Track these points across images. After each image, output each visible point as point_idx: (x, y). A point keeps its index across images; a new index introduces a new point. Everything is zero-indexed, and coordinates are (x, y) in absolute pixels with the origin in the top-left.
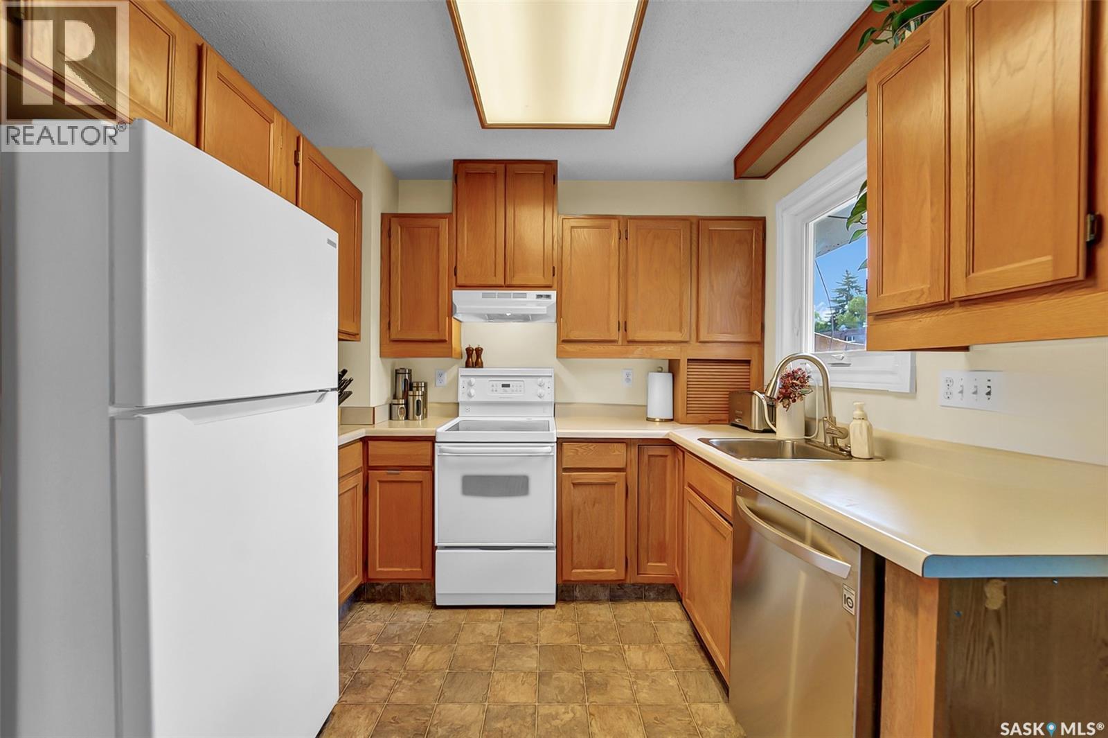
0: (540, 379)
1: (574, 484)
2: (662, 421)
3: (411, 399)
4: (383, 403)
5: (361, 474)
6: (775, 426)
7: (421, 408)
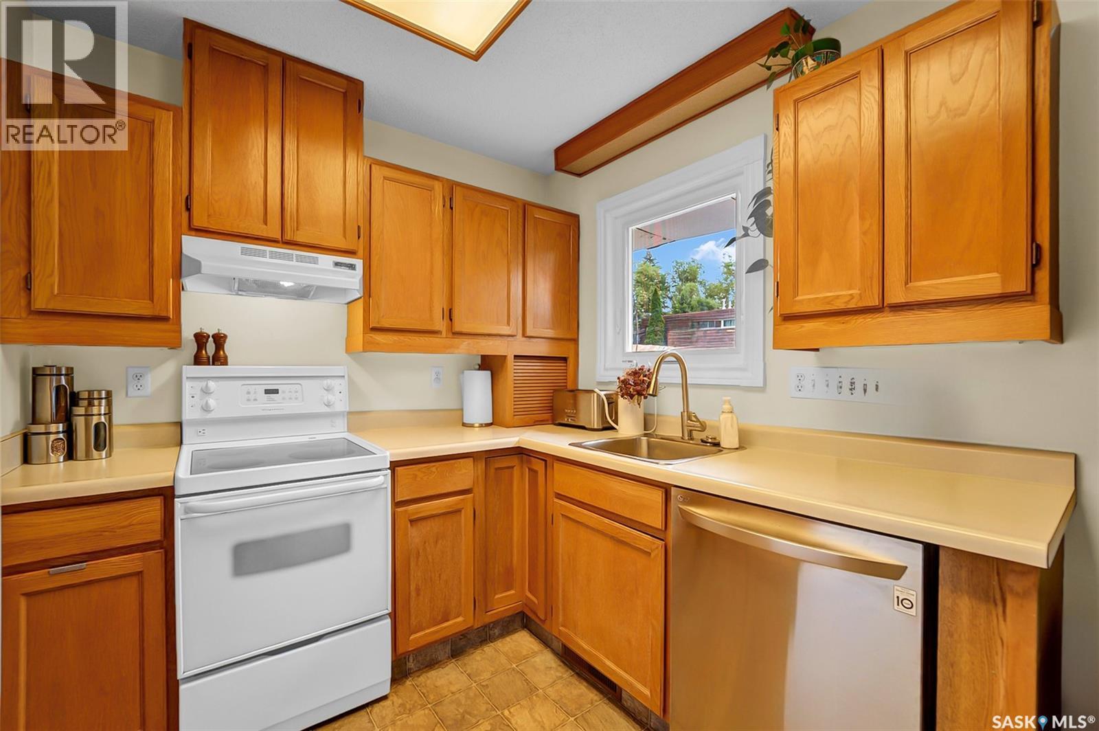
0: (329, 381)
1: (411, 521)
2: (481, 426)
3: (80, 423)
6: (617, 425)
7: (101, 439)
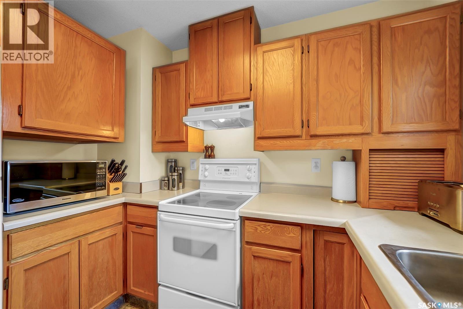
0: (249, 166)
1: (254, 256)
2: (345, 202)
4: (157, 179)
5: (121, 226)
